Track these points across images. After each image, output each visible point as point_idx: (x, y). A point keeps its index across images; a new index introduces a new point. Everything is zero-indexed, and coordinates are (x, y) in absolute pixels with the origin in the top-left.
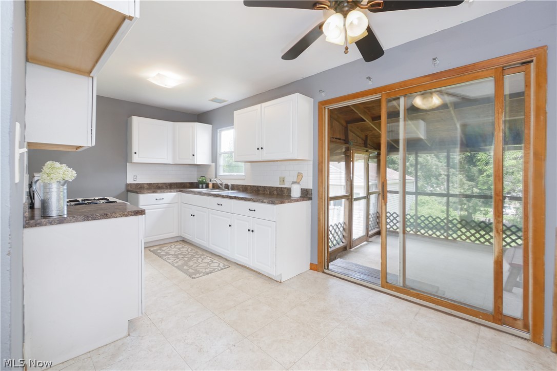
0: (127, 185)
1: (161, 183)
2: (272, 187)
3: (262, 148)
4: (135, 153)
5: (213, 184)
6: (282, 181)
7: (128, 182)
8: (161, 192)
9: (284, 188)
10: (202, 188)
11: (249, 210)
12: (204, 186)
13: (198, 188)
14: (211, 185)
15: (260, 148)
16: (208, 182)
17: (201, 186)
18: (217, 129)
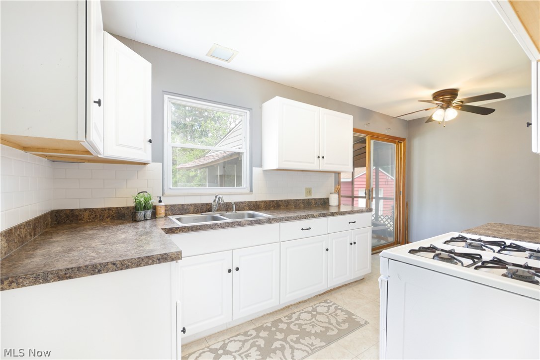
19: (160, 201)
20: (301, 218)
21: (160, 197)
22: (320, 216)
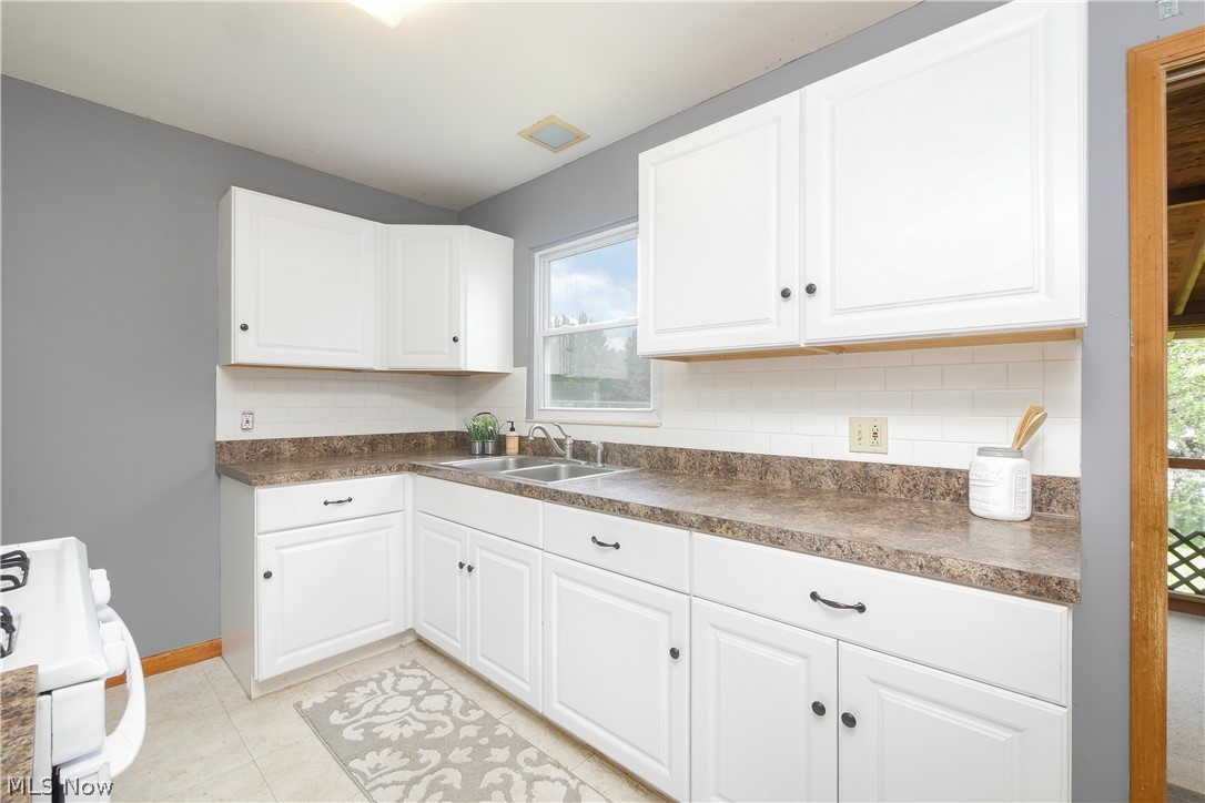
0: (220, 446)
1: (341, 438)
2: (811, 462)
3: (811, 289)
4: (244, 328)
5: (521, 439)
6: (867, 435)
7: (223, 435)
8: (343, 475)
9: (882, 467)
10: (483, 454)
11: (814, 596)
12: (490, 446)
13: (471, 454)
14: (513, 445)
15: (798, 291)
16: (505, 430)
17: (477, 445)
18: (534, 249)
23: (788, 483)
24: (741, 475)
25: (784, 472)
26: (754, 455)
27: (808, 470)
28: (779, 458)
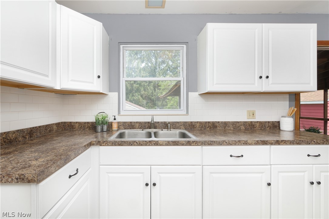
5: (119, 123)
10: (102, 131)
12: (105, 128)
14: (115, 127)
16: (111, 119)
17: (99, 128)
19: (115, 119)
20: (229, 144)
21: (115, 116)
22: (257, 143)
23: (232, 129)
24: (218, 128)
25: (231, 126)
26: (222, 122)
27: (238, 125)
28: (230, 122)
